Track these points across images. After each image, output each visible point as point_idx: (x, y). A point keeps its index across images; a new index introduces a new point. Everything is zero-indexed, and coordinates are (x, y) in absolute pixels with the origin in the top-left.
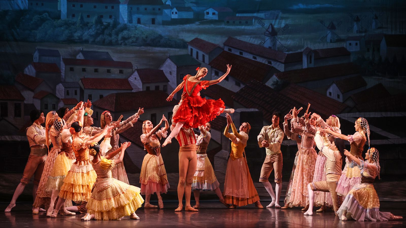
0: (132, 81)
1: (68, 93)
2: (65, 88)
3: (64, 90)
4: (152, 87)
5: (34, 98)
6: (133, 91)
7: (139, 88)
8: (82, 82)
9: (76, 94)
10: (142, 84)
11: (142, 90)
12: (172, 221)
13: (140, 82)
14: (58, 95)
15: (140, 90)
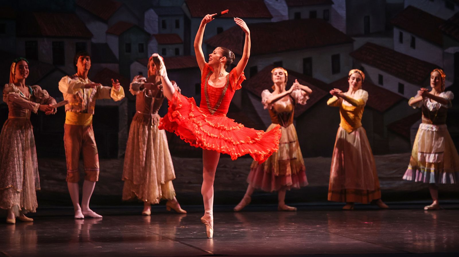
0: (270, 3)
1: (164, 25)
2: (160, 16)
3: (157, 20)
4: (305, 14)
5: (108, 33)
6: (274, 20)
7: (283, 16)
8: (187, 5)
9: (177, 26)
10: (287, 9)
11: (287, 18)
12: (340, 237)
13: (285, 5)
14: (148, 28)
15: (284, 19)
